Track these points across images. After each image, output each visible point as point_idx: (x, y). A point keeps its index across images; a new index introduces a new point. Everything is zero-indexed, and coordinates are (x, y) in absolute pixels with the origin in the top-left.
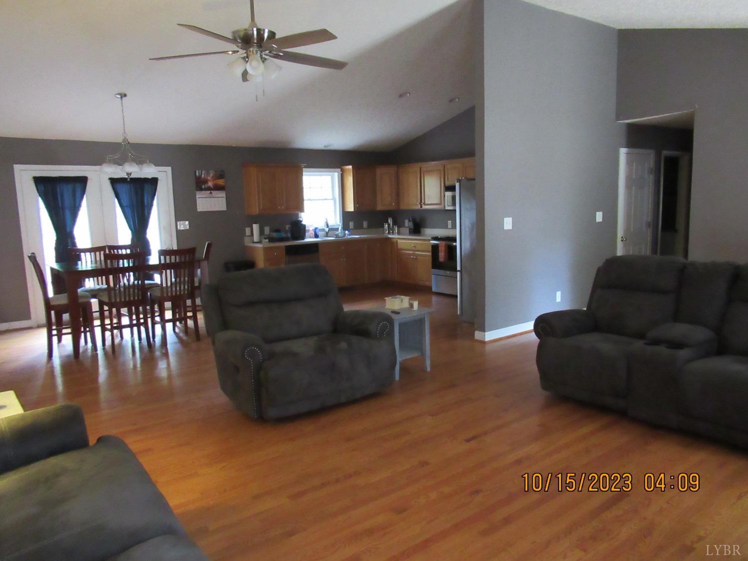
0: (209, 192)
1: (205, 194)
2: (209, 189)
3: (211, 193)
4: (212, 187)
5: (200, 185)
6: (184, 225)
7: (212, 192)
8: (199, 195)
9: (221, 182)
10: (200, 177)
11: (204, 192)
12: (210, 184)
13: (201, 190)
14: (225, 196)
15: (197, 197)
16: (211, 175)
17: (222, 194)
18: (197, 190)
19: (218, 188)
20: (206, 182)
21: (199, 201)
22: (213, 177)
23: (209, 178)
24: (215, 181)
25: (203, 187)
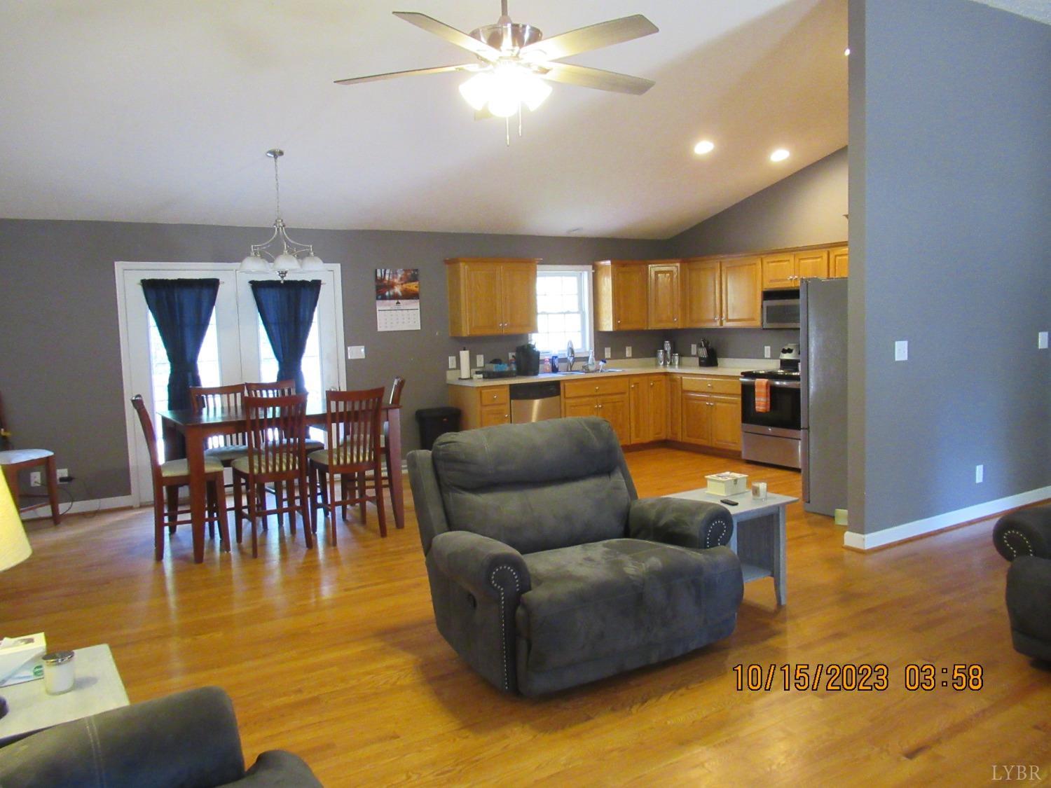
0: (396, 301)
1: (389, 305)
2: (395, 297)
3: (398, 303)
4: (400, 294)
5: (382, 290)
6: (358, 352)
7: (400, 301)
8: (381, 306)
9: (413, 286)
10: (383, 279)
11: (388, 301)
12: (398, 290)
13: (384, 298)
14: (418, 307)
15: (378, 308)
16: (400, 276)
17: (415, 304)
18: (377, 299)
19: (409, 295)
20: (392, 286)
21: (380, 316)
22: (401, 279)
23: (396, 281)
24: (404, 286)
25: (387, 294)
